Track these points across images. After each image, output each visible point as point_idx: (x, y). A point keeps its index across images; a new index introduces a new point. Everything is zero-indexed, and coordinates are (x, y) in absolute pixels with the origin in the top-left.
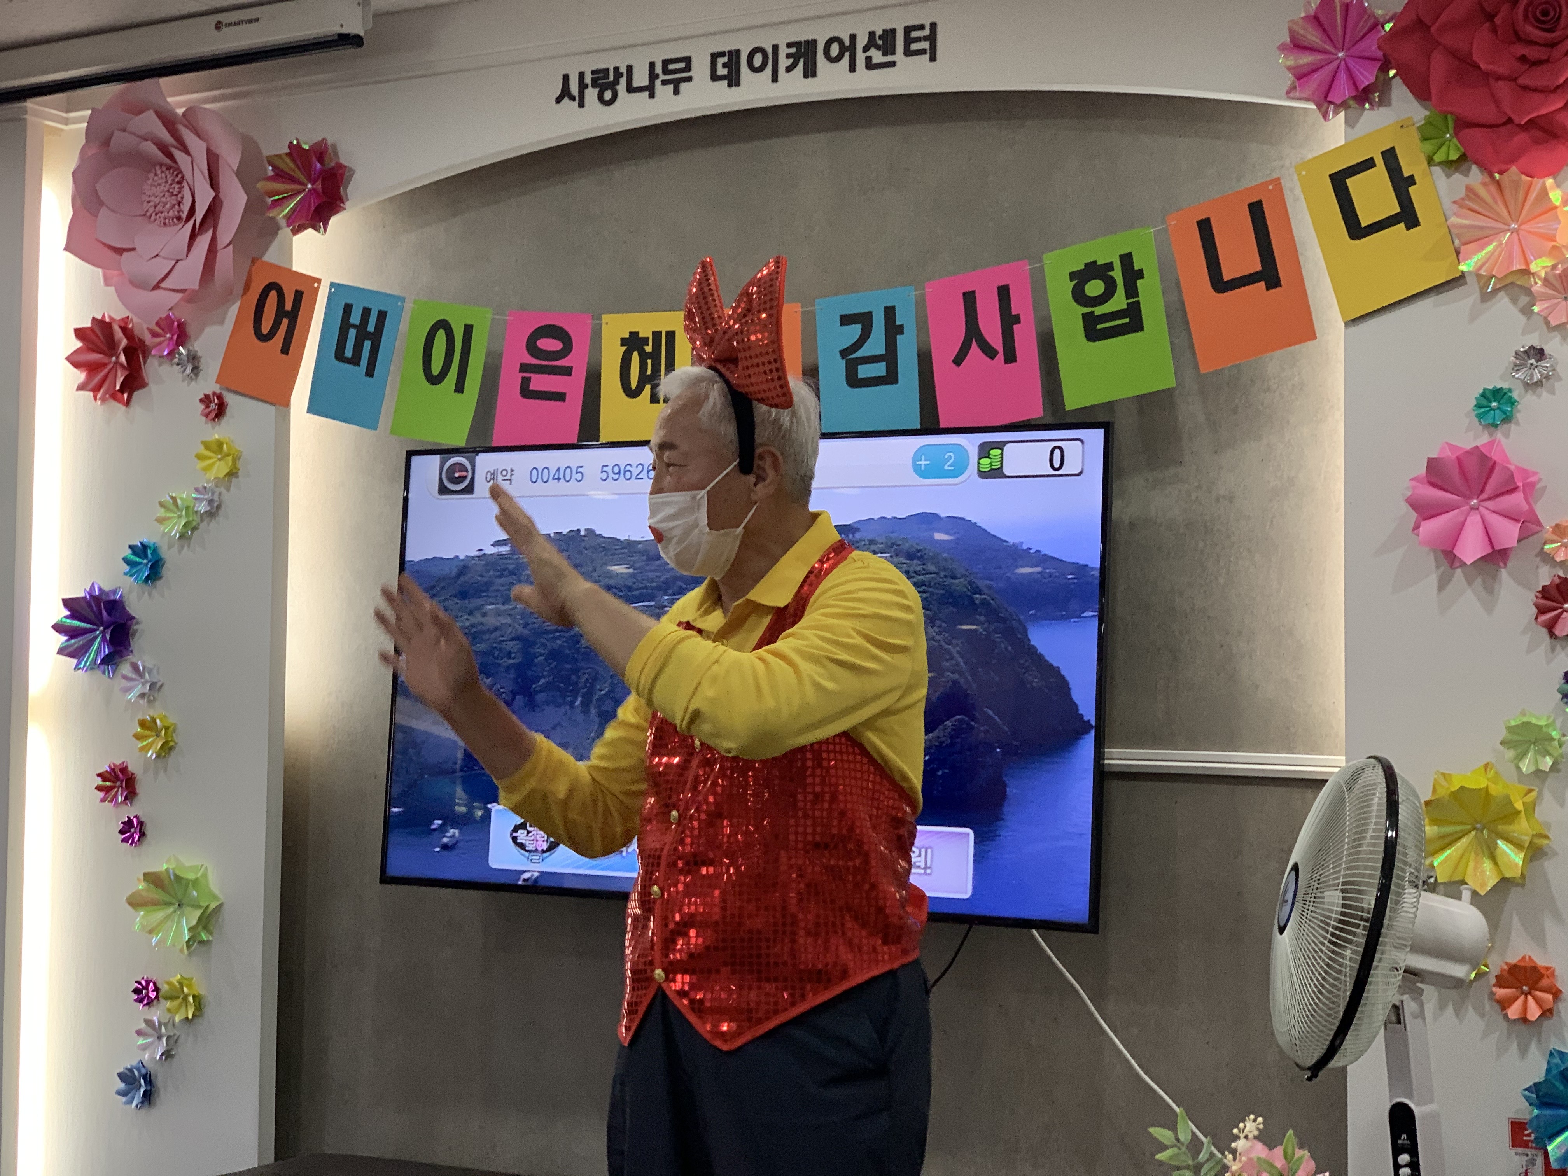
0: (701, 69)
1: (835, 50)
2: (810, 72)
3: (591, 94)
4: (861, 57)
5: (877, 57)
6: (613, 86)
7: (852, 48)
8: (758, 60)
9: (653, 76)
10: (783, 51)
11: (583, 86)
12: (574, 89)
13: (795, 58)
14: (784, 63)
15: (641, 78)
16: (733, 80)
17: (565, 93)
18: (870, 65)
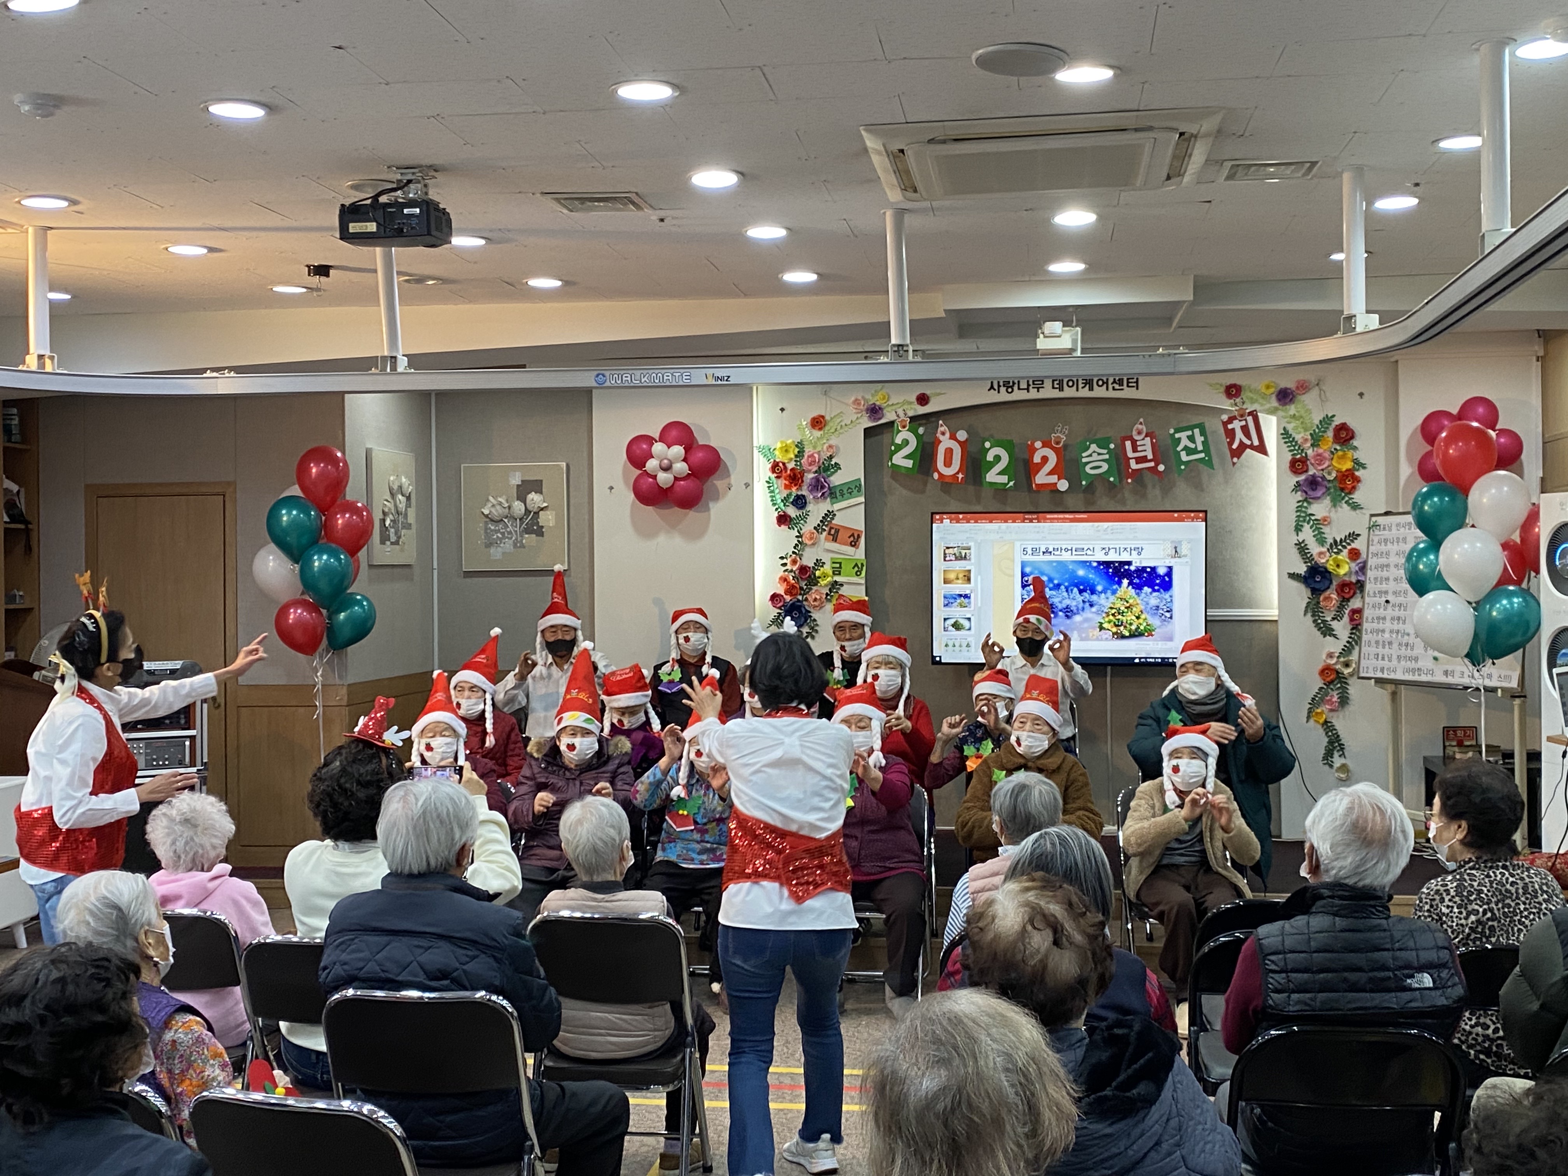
0: (1048, 383)
1: (1100, 383)
2: (1091, 389)
3: (1003, 389)
4: (1110, 387)
5: (1117, 387)
6: (1012, 387)
7: (1107, 383)
8: (1071, 384)
9: (1029, 385)
10: (1080, 382)
11: (999, 386)
12: (996, 387)
13: (1086, 384)
14: (1081, 385)
15: (1024, 385)
16: (1061, 389)
17: (992, 387)
18: (1114, 389)
